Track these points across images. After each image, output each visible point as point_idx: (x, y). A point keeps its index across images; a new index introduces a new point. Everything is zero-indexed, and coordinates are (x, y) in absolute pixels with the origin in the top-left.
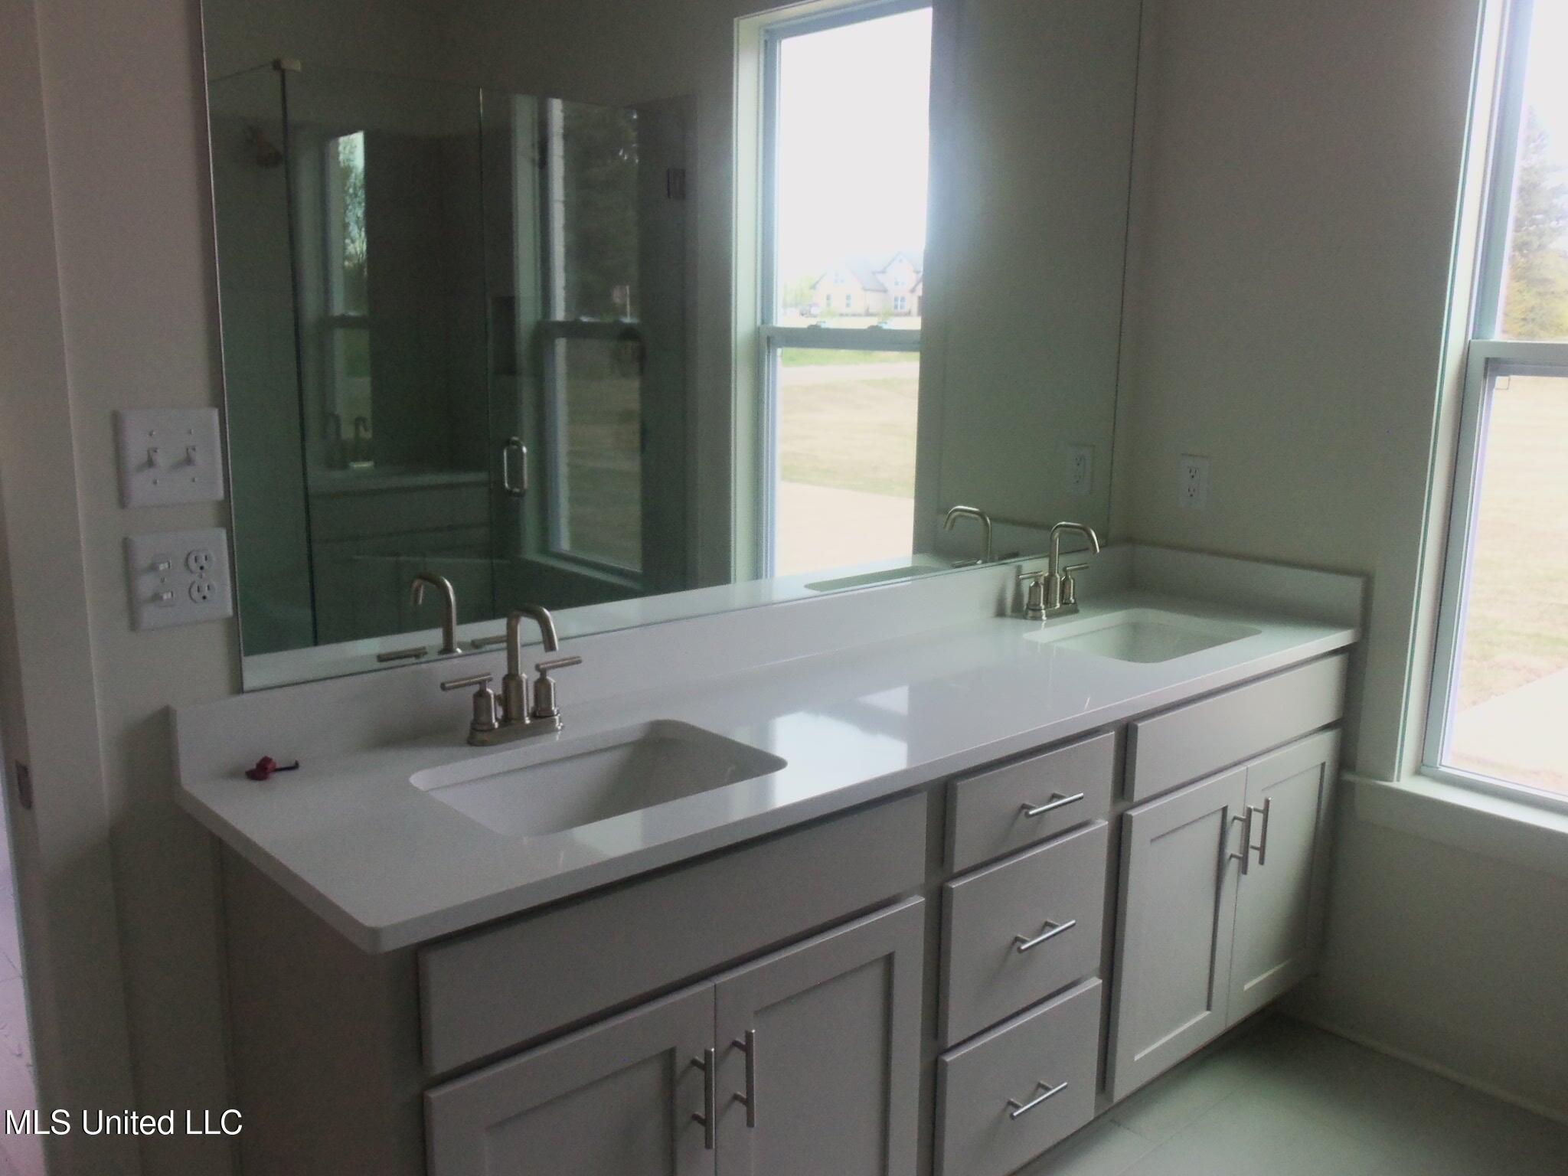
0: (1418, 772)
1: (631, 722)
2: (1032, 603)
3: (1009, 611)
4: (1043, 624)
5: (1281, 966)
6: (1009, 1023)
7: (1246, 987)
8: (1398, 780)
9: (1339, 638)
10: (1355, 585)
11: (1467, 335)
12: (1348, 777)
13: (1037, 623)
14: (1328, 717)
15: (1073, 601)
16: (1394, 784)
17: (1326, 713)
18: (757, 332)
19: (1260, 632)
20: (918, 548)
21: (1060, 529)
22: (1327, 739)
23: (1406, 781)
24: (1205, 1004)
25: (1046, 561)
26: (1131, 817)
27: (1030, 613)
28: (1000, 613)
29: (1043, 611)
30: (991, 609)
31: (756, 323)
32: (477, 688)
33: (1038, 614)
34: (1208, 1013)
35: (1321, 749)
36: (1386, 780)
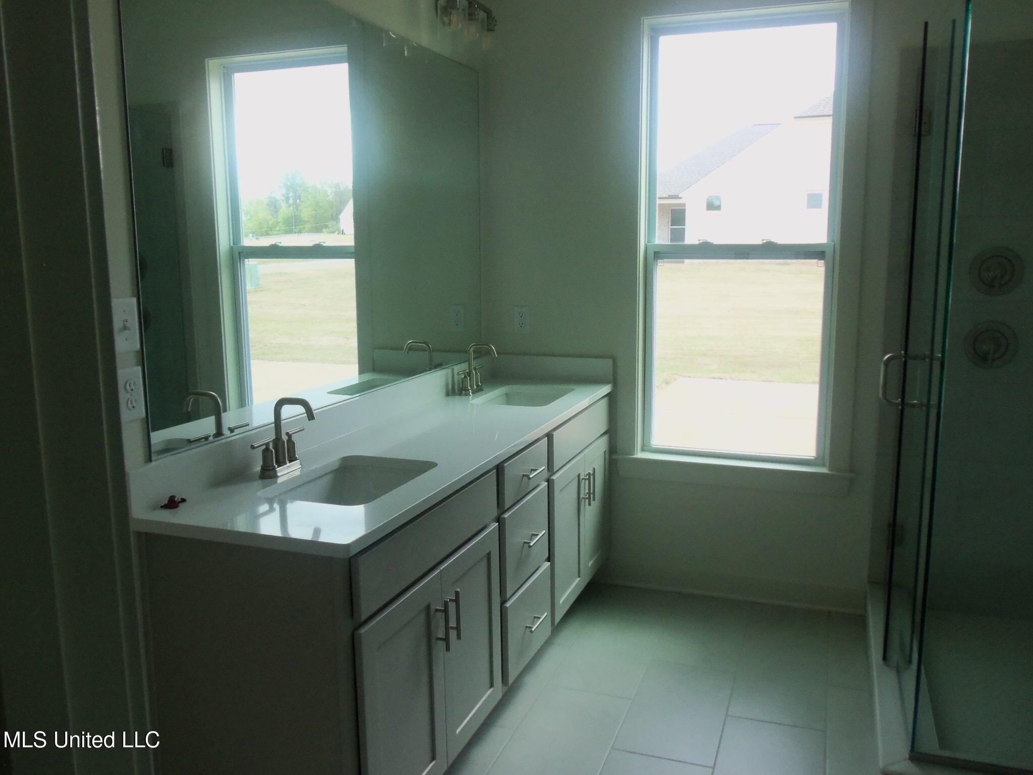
0: (643, 450)
1: (333, 459)
2: (464, 387)
3: (450, 394)
4: (471, 398)
5: (597, 556)
6: (519, 591)
7: (590, 564)
8: (637, 454)
9: (606, 389)
10: (609, 362)
11: (645, 242)
12: (614, 457)
13: (467, 397)
14: (604, 429)
15: (480, 384)
16: (635, 456)
17: (602, 427)
18: (231, 250)
19: (573, 390)
20: (361, 371)
21: (474, 347)
22: (605, 439)
23: (640, 455)
24: (577, 575)
25: (467, 363)
26: (553, 480)
27: (464, 392)
28: (448, 394)
29: (470, 391)
30: (444, 391)
31: (230, 244)
32: (264, 447)
33: (468, 392)
34: (579, 578)
35: (602, 445)
36: (633, 455)
